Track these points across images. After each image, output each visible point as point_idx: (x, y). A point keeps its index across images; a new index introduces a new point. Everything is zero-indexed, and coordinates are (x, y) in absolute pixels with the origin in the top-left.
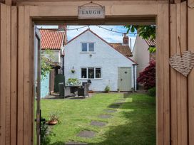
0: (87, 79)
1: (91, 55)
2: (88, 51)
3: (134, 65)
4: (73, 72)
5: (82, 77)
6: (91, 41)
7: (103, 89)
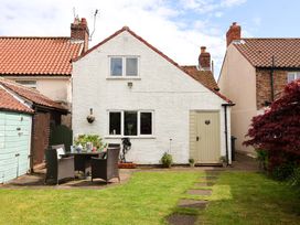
0: (122, 136)
1: (130, 84)
2: (124, 76)
3: (225, 106)
4: (90, 121)
5: (111, 132)
6: (131, 53)
7: (157, 160)
